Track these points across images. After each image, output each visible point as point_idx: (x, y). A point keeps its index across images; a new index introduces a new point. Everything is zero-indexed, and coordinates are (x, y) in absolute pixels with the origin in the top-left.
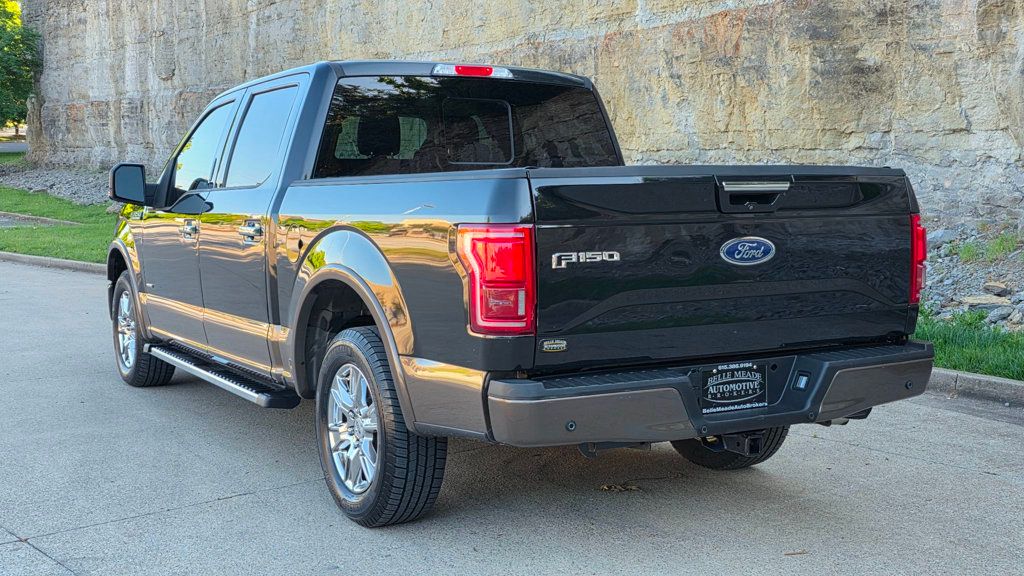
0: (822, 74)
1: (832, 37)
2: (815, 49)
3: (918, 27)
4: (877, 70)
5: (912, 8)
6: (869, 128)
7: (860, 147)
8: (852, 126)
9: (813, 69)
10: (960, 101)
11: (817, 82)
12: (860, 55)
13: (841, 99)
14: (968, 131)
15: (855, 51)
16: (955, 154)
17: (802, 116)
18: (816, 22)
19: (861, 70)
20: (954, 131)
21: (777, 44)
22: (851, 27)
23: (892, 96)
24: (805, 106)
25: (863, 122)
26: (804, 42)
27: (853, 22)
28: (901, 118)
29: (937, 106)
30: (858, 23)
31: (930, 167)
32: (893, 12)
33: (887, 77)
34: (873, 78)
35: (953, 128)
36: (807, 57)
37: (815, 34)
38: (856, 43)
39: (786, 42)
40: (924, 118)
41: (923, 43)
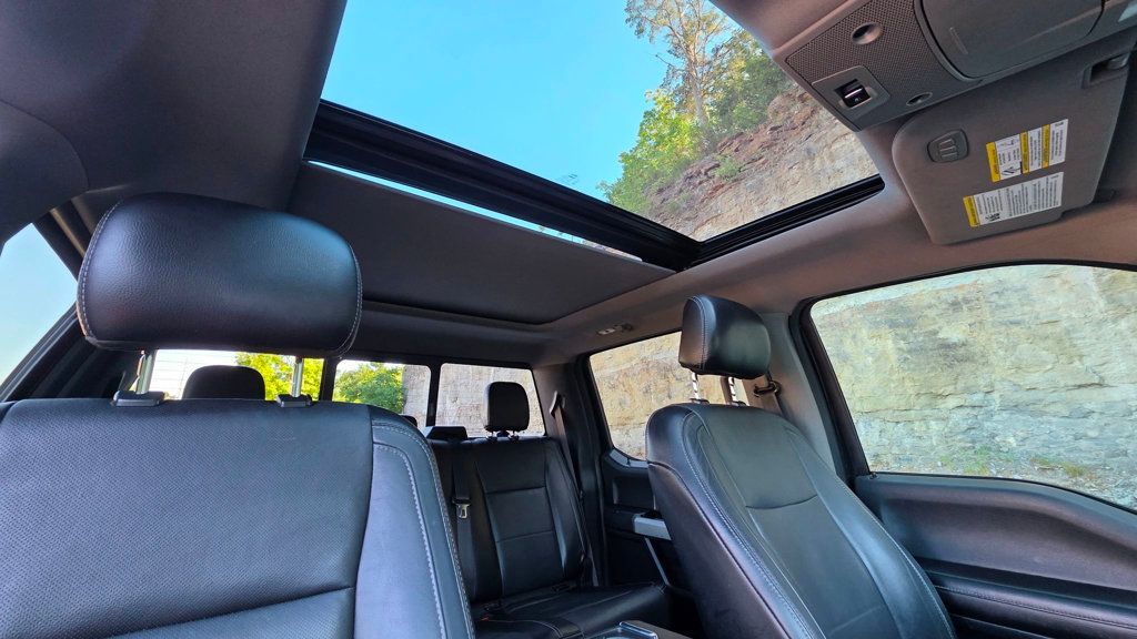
0: (909, 352)
1: (910, 325)
2: (897, 334)
3: (1004, 307)
4: (963, 344)
5: (992, 294)
6: (968, 390)
7: (961, 406)
8: (950, 389)
9: (899, 349)
10: (1080, 360)
11: (906, 359)
12: (941, 335)
13: (933, 368)
14: (1100, 385)
15: (936, 333)
16: (1089, 406)
17: (892, 385)
18: (891, 316)
19: (947, 346)
20: (1080, 386)
21: (854, 337)
22: (926, 316)
23: (986, 364)
24: (894, 377)
25: (960, 385)
26: (885, 330)
27: (927, 312)
28: (1003, 380)
29: (1049, 367)
30: (932, 313)
31: (1054, 420)
32: (967, 301)
33: (977, 349)
34: (962, 351)
35: (1079, 383)
36: (890, 342)
37: (893, 325)
38: (935, 327)
39: (864, 333)
40: (1034, 378)
41: (1011, 319)
